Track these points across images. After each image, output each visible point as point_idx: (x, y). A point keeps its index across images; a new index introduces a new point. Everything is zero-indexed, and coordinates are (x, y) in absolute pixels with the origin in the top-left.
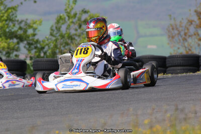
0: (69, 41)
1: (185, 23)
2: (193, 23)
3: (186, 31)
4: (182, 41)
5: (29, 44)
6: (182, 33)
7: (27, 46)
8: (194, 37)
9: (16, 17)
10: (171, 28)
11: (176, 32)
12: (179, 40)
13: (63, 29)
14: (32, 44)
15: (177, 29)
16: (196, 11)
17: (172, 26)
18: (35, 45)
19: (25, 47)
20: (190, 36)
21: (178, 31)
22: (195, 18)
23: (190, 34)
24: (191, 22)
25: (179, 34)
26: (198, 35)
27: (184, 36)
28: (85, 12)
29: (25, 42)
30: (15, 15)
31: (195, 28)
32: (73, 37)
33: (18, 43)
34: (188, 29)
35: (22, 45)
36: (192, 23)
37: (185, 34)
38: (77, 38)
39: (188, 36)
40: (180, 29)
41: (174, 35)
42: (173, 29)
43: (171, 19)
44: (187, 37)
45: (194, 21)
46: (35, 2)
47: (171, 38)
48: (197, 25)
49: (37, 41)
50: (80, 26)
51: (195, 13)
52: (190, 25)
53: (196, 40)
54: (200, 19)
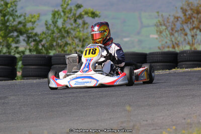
0: (66, 35)
1: (172, 19)
2: (179, 19)
3: (173, 27)
4: (169, 36)
5: (29, 37)
6: (169, 28)
7: (26, 39)
8: (180, 32)
9: (16, 11)
10: (159, 24)
11: (164, 27)
12: (167, 34)
13: (60, 23)
14: (31, 37)
16: (182, 8)
17: (159, 22)
18: (34, 38)
19: (24, 40)
20: (176, 31)
21: (166, 26)
22: (180, 14)
23: (176, 29)
24: (177, 18)
26: (184, 30)
27: (171, 31)
28: (79, 7)
29: (25, 35)
30: (15, 10)
31: (181, 24)
32: (69, 30)
33: (18, 36)
34: (174, 25)
35: (21, 38)
36: (178, 20)
37: (172, 29)
38: (72, 32)
39: (174, 31)
40: (168, 24)
41: (162, 30)
42: (161, 25)
45: (179, 17)
47: (159, 33)
48: (183, 21)
49: (36, 35)
50: (75, 21)
51: (181, 10)
52: (176, 21)
53: (182, 35)
54: (185, 15)
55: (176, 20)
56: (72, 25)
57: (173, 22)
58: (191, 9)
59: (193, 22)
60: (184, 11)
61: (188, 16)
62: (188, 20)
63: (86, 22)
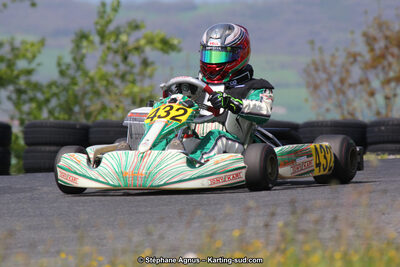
1: (341, 59)
2: (359, 58)
3: (344, 75)
4: (334, 94)
5: (20, 92)
6: (336, 79)
7: (14, 96)
8: (359, 87)
10: (312, 67)
11: (324, 76)
12: (329, 92)
14: (25, 92)
15: (325, 70)
16: (365, 35)
17: (314, 63)
18: (31, 95)
19: (9, 98)
20: (350, 85)
21: (328, 74)
22: (361, 47)
23: (350, 81)
24: (354, 57)
25: (329, 79)
27: (339, 85)
28: (136, 27)
29: (11, 88)
31: (362, 69)
32: (111, 79)
34: (348, 71)
35: (3, 94)
36: (355, 60)
37: (342, 81)
38: (116, 81)
39: (346, 85)
40: (333, 69)
41: (318, 81)
42: (317, 70)
43: (313, 49)
44: (345, 88)
45: (360, 54)
46: (33, 5)
47: (311, 89)
48: (366, 63)
49: (37, 87)
50: (125, 58)
51: (363, 39)
52: (352, 63)
53: (365, 96)
54: (372, 50)
55: (351, 60)
56: (117, 66)
57: (343, 66)
58: (387, 38)
59: (390, 65)
60: (370, 41)
61: (378, 52)
62: (378, 60)
63: (150, 60)
